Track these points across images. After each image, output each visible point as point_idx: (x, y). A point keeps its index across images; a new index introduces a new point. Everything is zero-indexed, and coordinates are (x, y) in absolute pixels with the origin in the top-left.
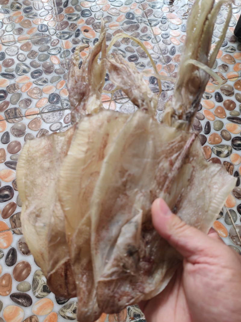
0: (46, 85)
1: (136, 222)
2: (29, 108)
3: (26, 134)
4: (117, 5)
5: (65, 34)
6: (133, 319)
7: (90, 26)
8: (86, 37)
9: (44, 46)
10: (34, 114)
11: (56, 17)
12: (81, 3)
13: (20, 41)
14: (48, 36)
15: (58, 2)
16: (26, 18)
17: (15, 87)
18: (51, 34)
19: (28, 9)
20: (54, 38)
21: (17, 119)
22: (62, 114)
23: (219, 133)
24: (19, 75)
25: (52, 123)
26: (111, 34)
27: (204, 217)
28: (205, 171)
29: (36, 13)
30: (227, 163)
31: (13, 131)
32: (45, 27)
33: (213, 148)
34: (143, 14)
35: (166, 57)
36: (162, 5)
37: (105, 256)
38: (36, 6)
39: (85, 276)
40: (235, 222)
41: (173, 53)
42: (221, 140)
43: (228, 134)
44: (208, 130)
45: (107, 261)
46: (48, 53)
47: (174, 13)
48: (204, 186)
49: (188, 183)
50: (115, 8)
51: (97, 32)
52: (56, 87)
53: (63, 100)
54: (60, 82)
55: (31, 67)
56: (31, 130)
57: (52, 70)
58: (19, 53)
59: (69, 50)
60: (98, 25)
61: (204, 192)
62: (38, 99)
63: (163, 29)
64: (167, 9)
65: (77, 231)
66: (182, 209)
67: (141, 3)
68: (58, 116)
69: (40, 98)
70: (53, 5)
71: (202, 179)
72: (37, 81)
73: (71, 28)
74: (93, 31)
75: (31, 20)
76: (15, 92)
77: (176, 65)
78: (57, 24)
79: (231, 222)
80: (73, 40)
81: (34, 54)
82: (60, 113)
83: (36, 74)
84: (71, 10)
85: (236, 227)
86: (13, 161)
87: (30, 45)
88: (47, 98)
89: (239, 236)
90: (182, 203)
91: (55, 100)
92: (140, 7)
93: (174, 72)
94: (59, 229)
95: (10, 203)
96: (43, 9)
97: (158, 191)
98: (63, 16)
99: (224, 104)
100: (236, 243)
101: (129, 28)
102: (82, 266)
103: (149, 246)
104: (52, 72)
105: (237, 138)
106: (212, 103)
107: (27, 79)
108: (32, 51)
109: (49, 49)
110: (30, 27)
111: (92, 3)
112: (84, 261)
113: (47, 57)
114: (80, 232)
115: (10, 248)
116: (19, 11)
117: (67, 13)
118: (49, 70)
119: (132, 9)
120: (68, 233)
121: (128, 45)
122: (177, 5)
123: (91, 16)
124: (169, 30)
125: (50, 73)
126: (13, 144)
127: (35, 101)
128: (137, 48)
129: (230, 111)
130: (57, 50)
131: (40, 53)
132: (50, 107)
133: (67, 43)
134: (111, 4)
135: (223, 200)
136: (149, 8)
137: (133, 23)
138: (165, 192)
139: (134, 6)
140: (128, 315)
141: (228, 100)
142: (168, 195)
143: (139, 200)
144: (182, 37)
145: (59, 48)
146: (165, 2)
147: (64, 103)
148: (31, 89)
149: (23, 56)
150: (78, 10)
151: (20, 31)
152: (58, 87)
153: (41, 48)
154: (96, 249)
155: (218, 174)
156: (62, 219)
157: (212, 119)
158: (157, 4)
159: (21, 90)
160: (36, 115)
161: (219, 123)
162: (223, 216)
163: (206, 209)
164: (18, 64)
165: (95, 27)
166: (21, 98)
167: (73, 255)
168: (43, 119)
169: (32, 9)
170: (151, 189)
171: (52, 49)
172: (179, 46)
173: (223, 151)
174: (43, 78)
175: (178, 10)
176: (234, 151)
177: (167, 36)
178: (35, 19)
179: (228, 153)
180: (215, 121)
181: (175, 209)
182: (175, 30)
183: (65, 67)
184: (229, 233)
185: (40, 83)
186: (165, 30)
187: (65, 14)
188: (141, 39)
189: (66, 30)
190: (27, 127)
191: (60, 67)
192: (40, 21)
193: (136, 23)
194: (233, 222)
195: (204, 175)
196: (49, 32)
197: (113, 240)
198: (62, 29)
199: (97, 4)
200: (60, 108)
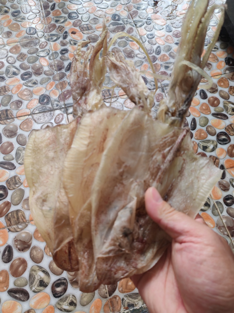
0: (36, 87)
1: (131, 208)
2: (20, 110)
3: (17, 135)
4: (103, 7)
5: (53, 36)
6: (127, 309)
7: (77, 28)
8: (73, 39)
9: (32, 48)
10: (25, 115)
11: (44, 20)
12: (67, 5)
13: (10, 44)
14: (36, 38)
15: (45, 5)
16: (14, 22)
17: (5, 89)
18: (40, 36)
19: (16, 12)
20: (42, 41)
21: (8, 121)
22: (52, 115)
23: (204, 129)
24: (9, 77)
25: (43, 124)
26: (99, 35)
27: (192, 204)
28: (194, 163)
29: (24, 17)
30: (212, 157)
31: (5, 132)
32: (33, 30)
33: (199, 143)
34: (129, 16)
35: (152, 57)
36: (147, 6)
37: (103, 237)
38: (23, 9)
39: (86, 253)
40: (221, 213)
41: (158, 53)
42: (206, 136)
43: (213, 129)
44: (194, 126)
45: (105, 241)
46: (37, 55)
47: (158, 14)
48: (193, 177)
49: (178, 174)
50: (101, 10)
51: (83, 34)
52: (46, 88)
53: (53, 101)
54: (50, 83)
55: (21, 70)
56: (22, 131)
57: (41, 71)
58: (8, 56)
59: (57, 52)
60: (85, 27)
61: (192, 182)
62: (29, 100)
63: (148, 30)
64: (151, 10)
65: (79, 215)
66: (172, 197)
67: (126, 5)
68: (49, 117)
69: (30, 99)
70: (40, 8)
71: (192, 171)
72: (27, 83)
73: (58, 30)
74: (81, 33)
75: (19, 23)
76: (5, 94)
77: (162, 64)
78: (44, 27)
79: (217, 213)
80: (61, 42)
81: (23, 57)
82: (51, 114)
83: (26, 76)
84: (58, 13)
85: (223, 217)
86: (6, 161)
87: (19, 47)
88: (38, 99)
89: (226, 226)
90: (173, 192)
91: (45, 101)
92: (126, 9)
93: (160, 71)
94: (63, 213)
95: (5, 202)
96: (31, 12)
97: (151, 181)
98: (51, 19)
99: (209, 101)
100: (223, 233)
101: (115, 29)
102: (84, 245)
103: (142, 229)
104: (42, 73)
105: (222, 133)
106: (198, 100)
107: (17, 81)
108: (21, 54)
109: (38, 51)
110: (18, 30)
111: (78, 5)
112: (86, 241)
113: (36, 59)
114: (82, 216)
115: (6, 245)
116: (7, 14)
117: (54, 16)
118: (38, 72)
119: (118, 11)
120: (72, 216)
121: (115, 45)
122: (161, 6)
123: (78, 19)
124: (154, 30)
125: (40, 74)
126: (6, 144)
127: (25, 103)
128: (124, 48)
129: (214, 108)
130: (46, 52)
131: (29, 55)
132: (41, 108)
133: (55, 45)
134: (97, 7)
135: (209, 190)
136: (134, 9)
137: (119, 24)
138: (157, 182)
139: (120, 7)
140: (122, 305)
141: (213, 97)
142: (160, 185)
143: (134, 189)
144: (167, 37)
145: (47, 50)
146: (150, 3)
147: (54, 104)
148: (22, 90)
149: (13, 59)
150: (65, 13)
151: (9, 34)
152: (48, 88)
153: (30, 50)
154: (96, 231)
155: (206, 166)
156: (66, 204)
157: (198, 116)
158: (141, 6)
159: (12, 91)
160: (28, 116)
161: (204, 119)
162: (210, 208)
163: (194, 198)
164: (8, 67)
165: (82, 29)
166: (12, 100)
167: (76, 235)
168: (34, 120)
169: (20, 12)
170: (145, 179)
171: (41, 51)
172: (164, 46)
173: (209, 146)
174: (33, 80)
175: (162, 11)
176: (219, 145)
177: (152, 36)
178: (23, 23)
179: (214, 148)
180: (200, 117)
181: (166, 197)
182: (160, 31)
183: (55, 69)
184: (217, 224)
185: (30, 84)
186: (150, 30)
187: (52, 17)
188: (127, 39)
189: (54, 32)
190: (19, 127)
191: (49, 68)
192: (28, 24)
193: (122, 24)
194: (220, 213)
195: (193, 167)
196: (37, 34)
197: (110, 223)
198: (50, 31)
199: (83, 7)
200: (50, 109)
